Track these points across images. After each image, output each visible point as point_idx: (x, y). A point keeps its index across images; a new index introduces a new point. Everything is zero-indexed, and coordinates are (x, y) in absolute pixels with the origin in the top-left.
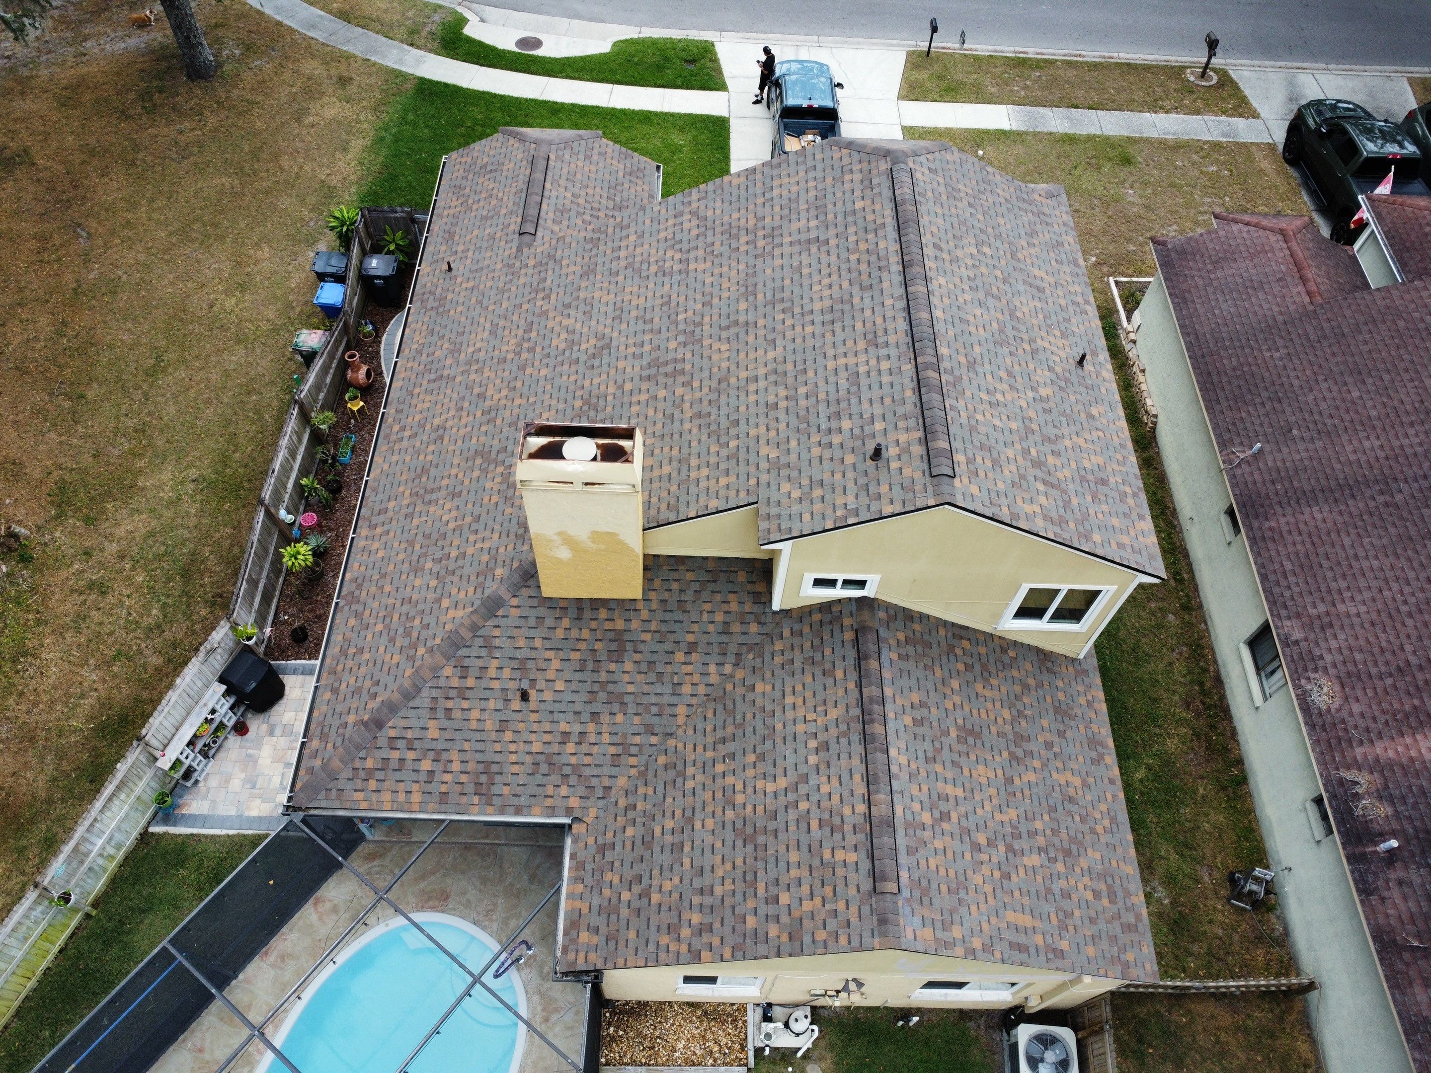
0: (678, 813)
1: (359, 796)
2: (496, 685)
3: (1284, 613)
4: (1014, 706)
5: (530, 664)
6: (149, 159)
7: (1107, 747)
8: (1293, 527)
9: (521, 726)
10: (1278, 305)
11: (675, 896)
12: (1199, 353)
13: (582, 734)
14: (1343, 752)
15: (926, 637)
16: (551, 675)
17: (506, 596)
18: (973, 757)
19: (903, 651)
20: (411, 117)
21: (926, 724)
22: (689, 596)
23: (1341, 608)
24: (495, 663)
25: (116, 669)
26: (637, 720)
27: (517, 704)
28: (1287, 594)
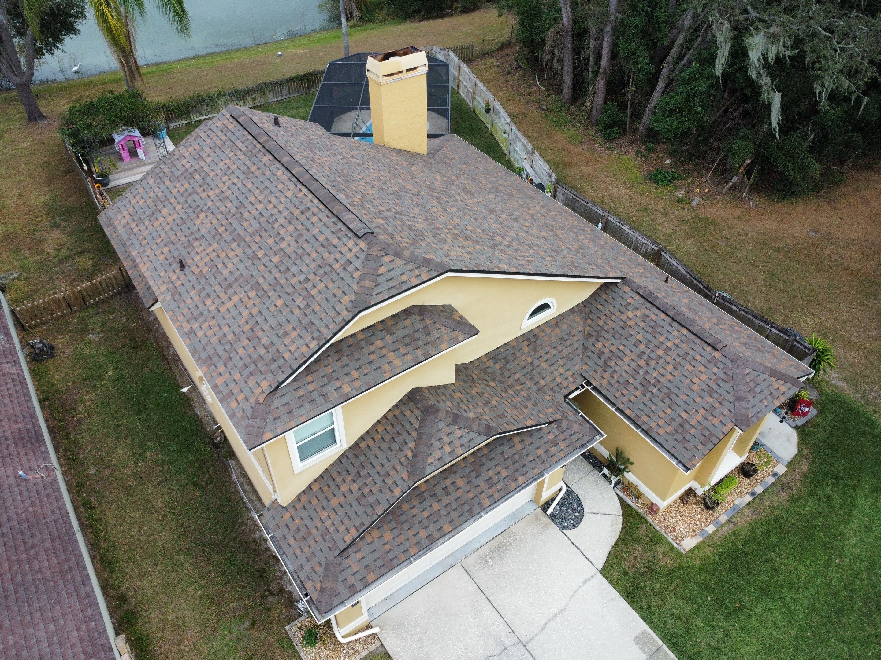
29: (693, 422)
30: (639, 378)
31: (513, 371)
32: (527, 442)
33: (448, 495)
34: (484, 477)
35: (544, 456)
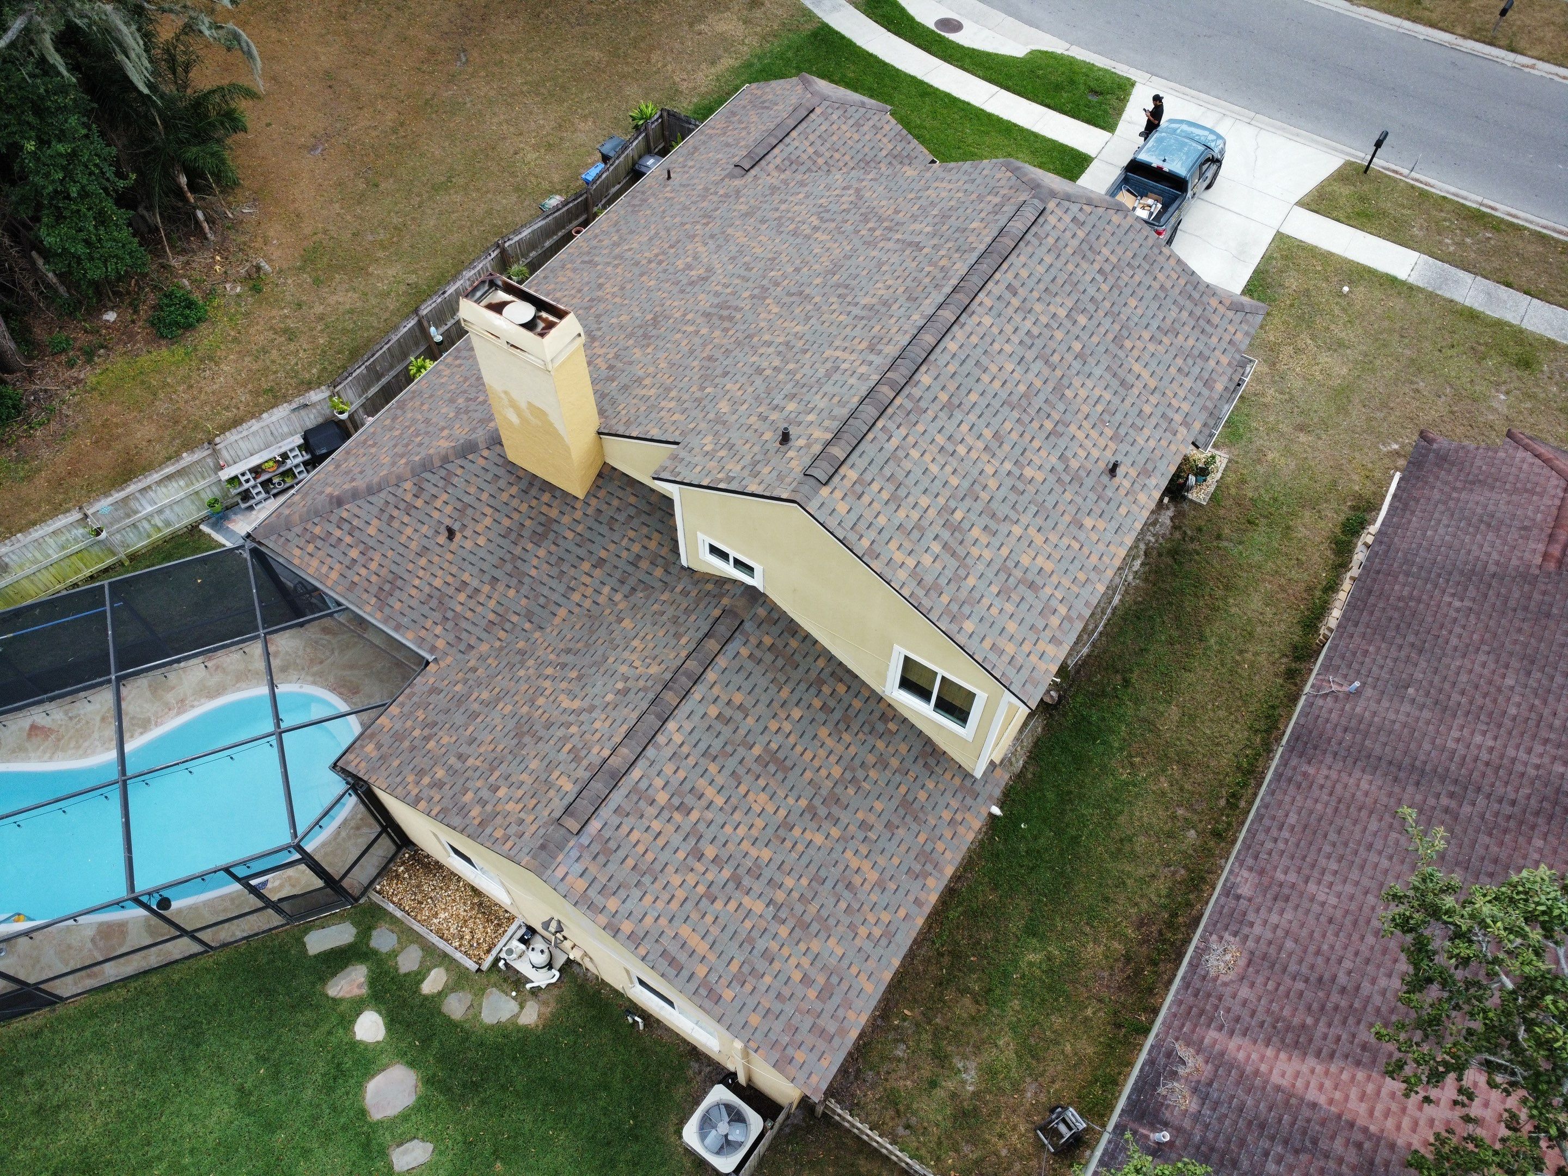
0: (497, 690)
1: (297, 552)
2: (436, 515)
3: (1250, 861)
4: (853, 770)
5: (470, 511)
6: (552, 16)
7: (941, 871)
8: (1329, 784)
9: (436, 559)
10: (1501, 553)
11: (443, 750)
12: (1376, 566)
13: (477, 590)
14: (1195, 1026)
15: (797, 657)
16: (479, 528)
17: (482, 446)
18: (762, 783)
19: (758, 654)
20: (790, 54)
21: (731, 727)
22: (622, 517)
23: (1312, 887)
24: (445, 497)
25: (261, 400)
26: (524, 601)
27: (442, 539)
28: (1269, 845)
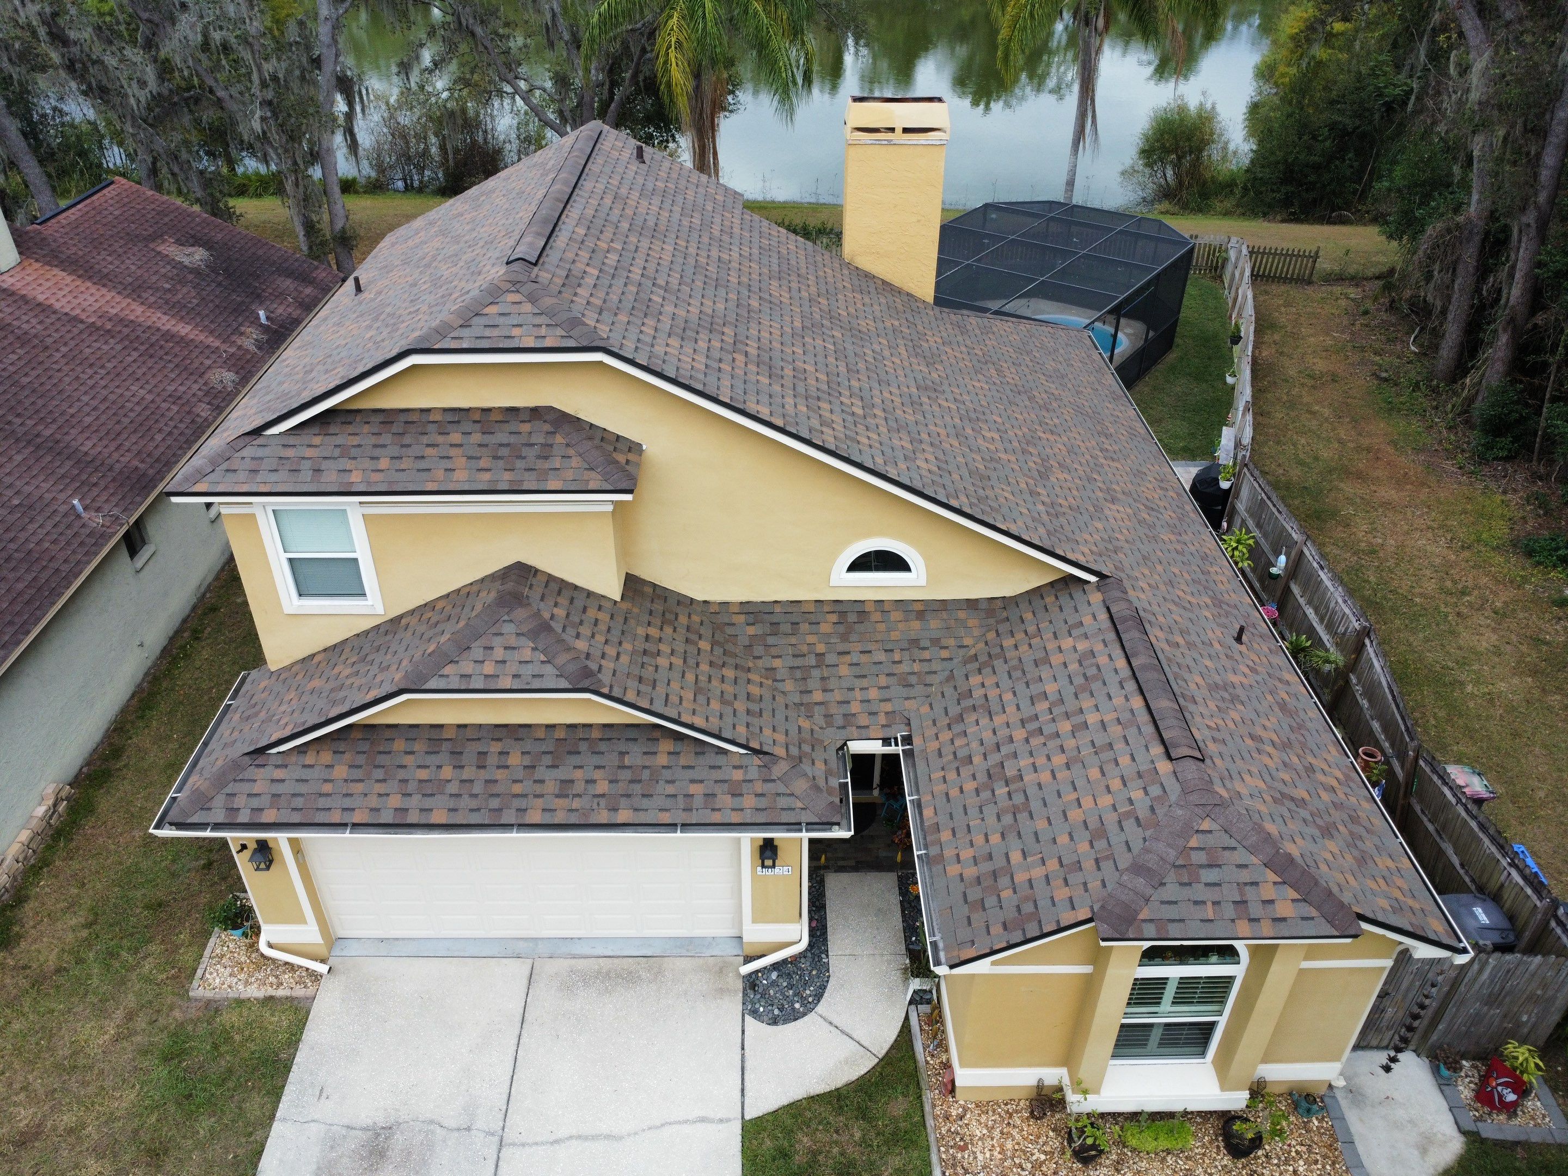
29: (1020, 878)
30: (994, 758)
31: (774, 651)
32: (683, 761)
33: (481, 767)
34: (563, 773)
35: (698, 801)
